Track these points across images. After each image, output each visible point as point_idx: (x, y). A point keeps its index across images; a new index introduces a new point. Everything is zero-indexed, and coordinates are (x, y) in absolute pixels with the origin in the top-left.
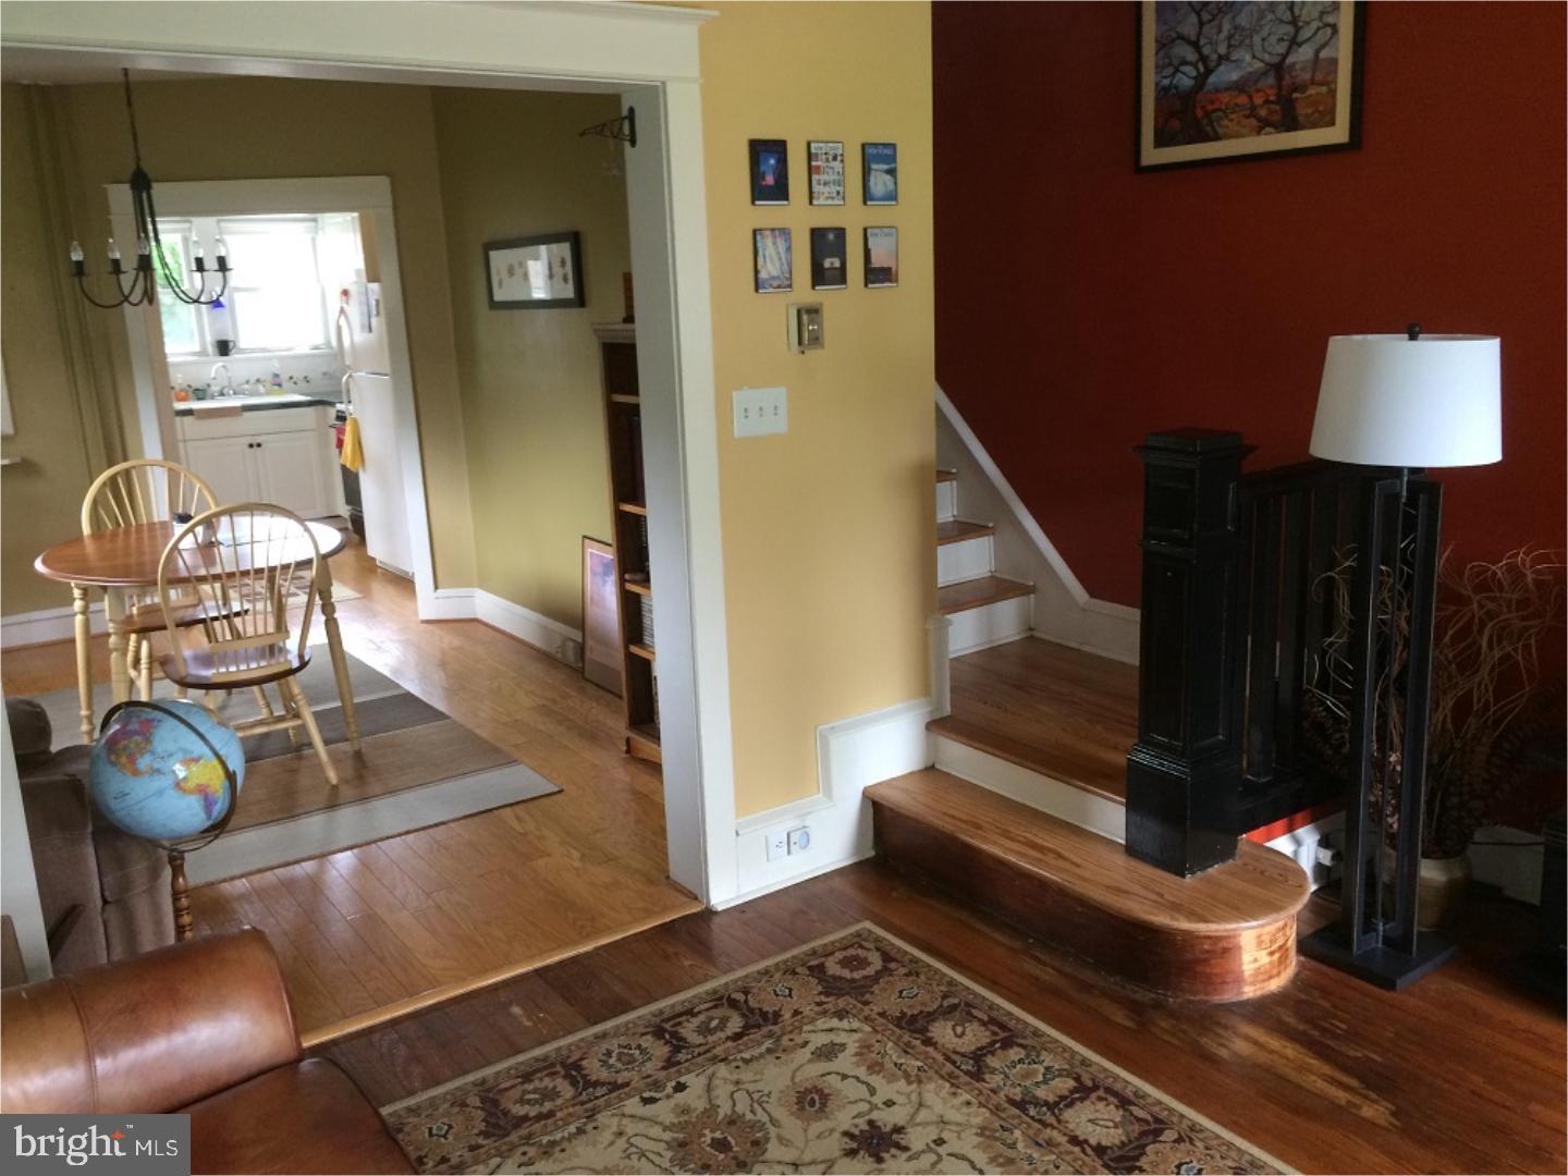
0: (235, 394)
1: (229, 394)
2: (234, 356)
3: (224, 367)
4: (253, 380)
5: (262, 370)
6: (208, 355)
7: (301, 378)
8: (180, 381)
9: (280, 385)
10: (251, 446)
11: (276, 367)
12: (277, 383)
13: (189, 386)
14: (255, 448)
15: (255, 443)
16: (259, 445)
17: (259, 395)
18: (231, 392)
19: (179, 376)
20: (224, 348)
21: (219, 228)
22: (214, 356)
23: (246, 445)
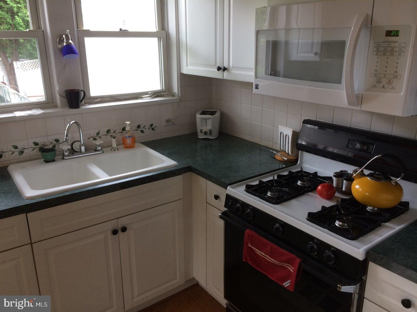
0: (87, 150)
1: (81, 152)
4: (103, 132)
7: (148, 126)
10: (115, 232)
14: (121, 234)
16: (124, 229)
20: (73, 98)
22: (62, 107)
23: (109, 233)
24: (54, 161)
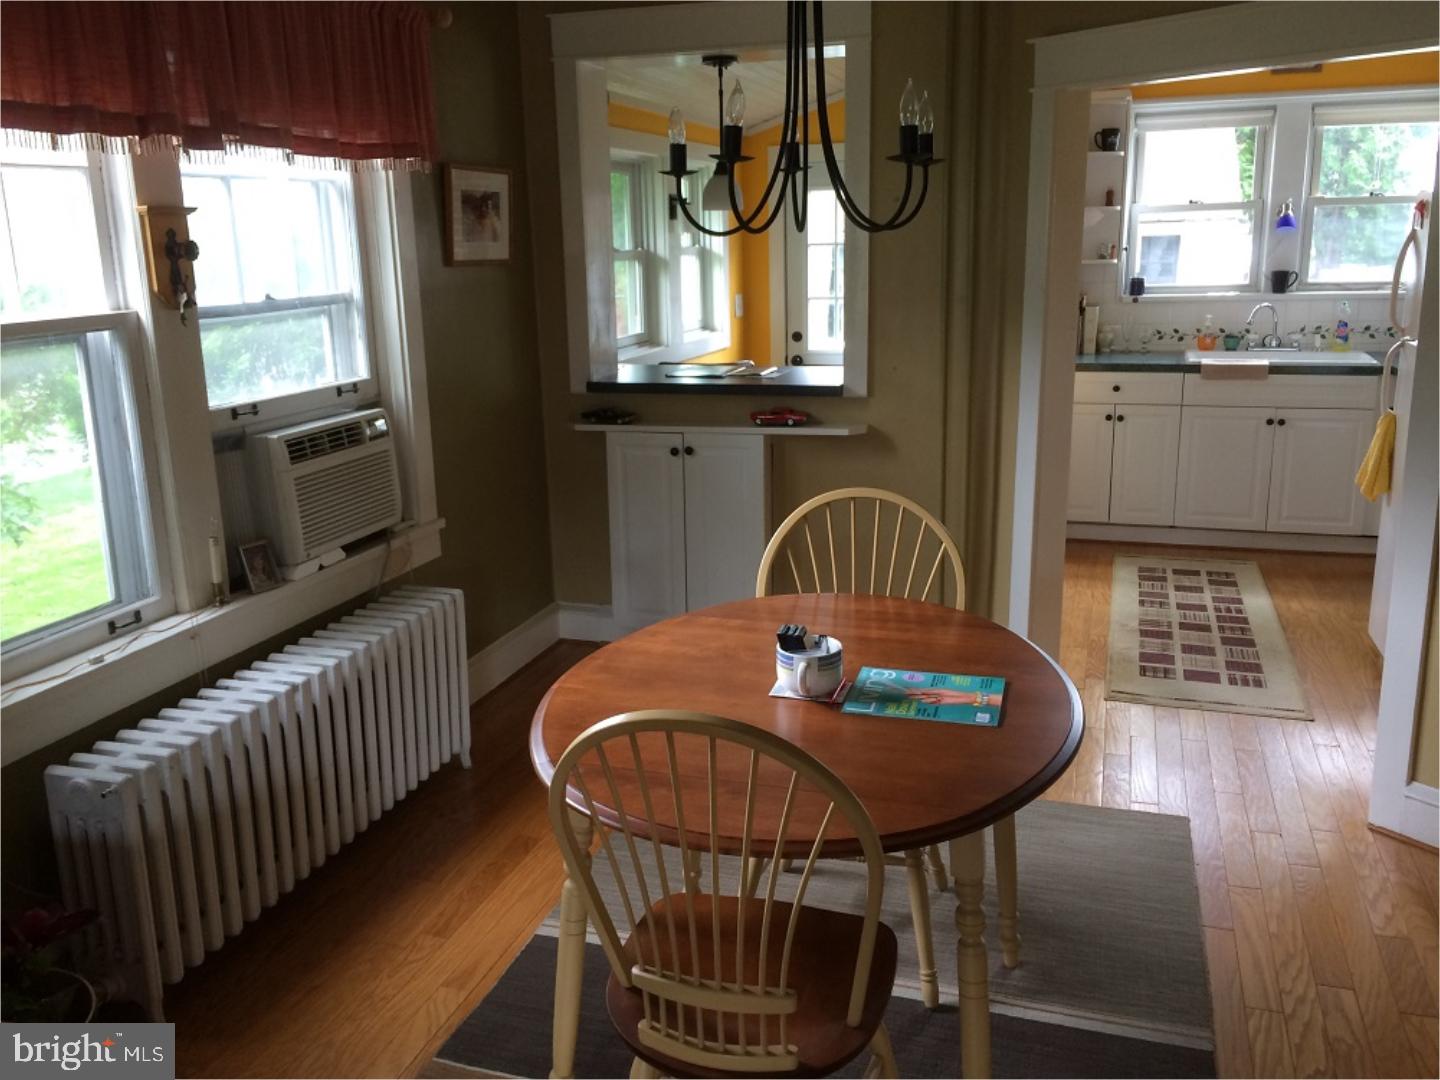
0: (1279, 346)
1: (1271, 346)
2: (1295, 293)
3: (1272, 308)
4: (1309, 329)
5: (1327, 317)
6: (1258, 291)
7: (1383, 329)
8: (1208, 324)
9: (1346, 339)
10: (1270, 422)
11: (1347, 311)
12: (1343, 333)
13: (1222, 331)
14: (1276, 425)
15: (1276, 419)
16: (1282, 422)
17: (1312, 348)
18: (1274, 343)
19: (1209, 316)
20: (1281, 281)
21: (1314, 115)
22: (1265, 291)
23: (1264, 421)
24: (1234, 350)
